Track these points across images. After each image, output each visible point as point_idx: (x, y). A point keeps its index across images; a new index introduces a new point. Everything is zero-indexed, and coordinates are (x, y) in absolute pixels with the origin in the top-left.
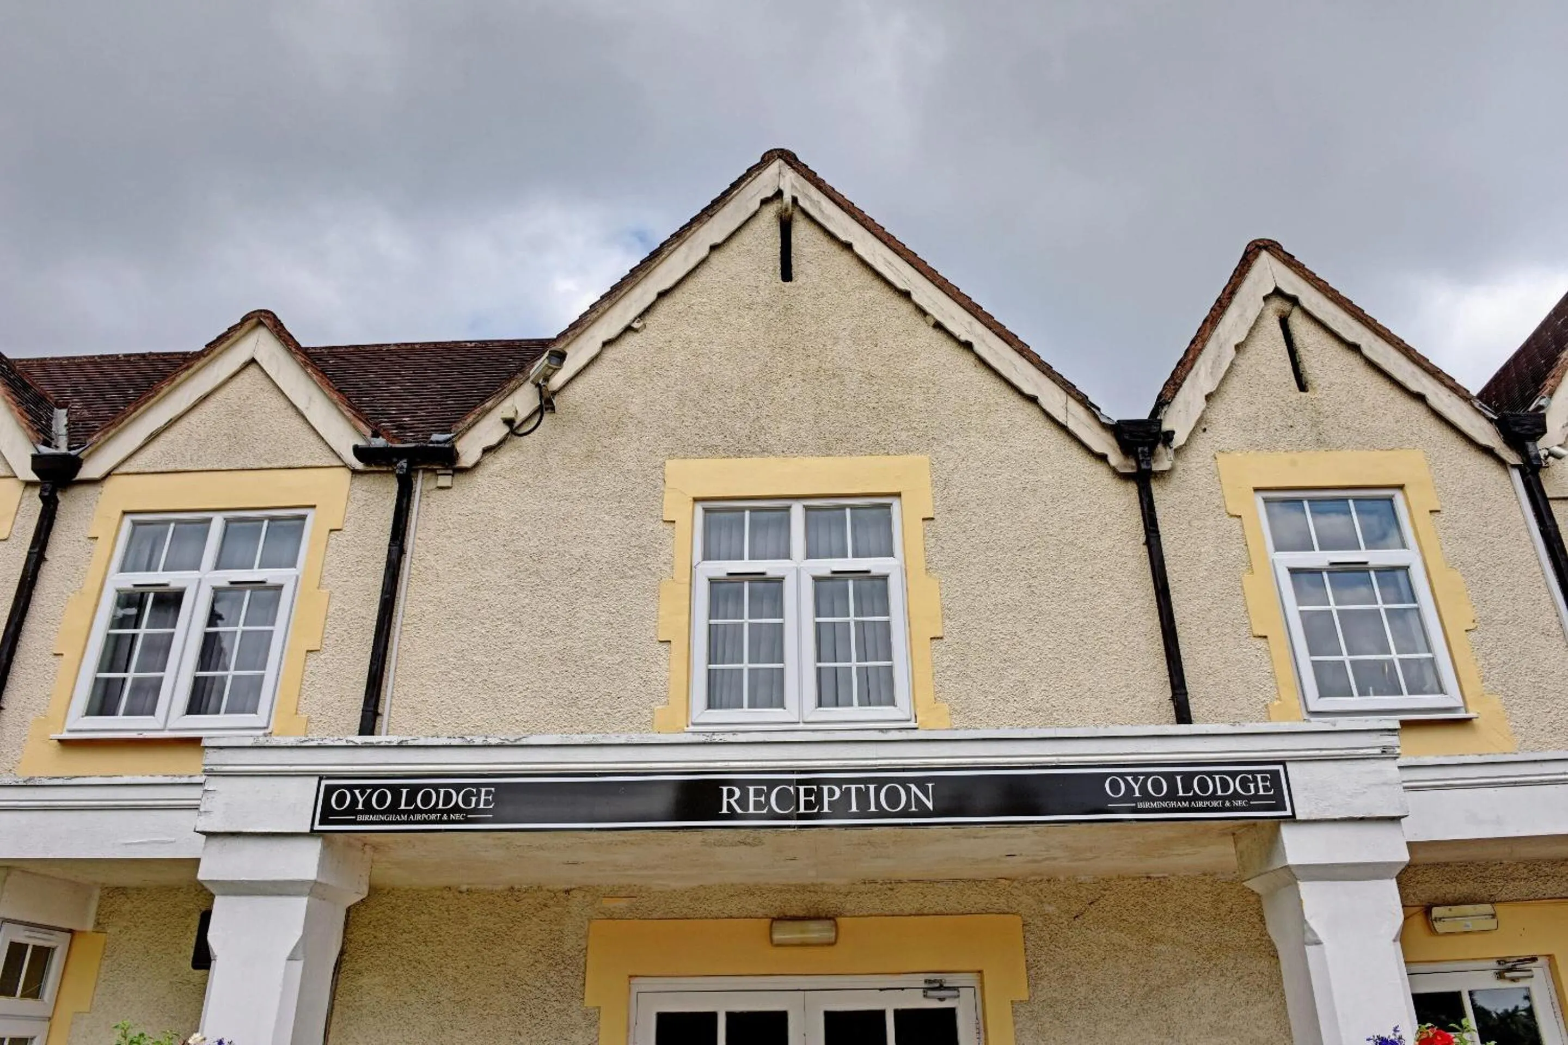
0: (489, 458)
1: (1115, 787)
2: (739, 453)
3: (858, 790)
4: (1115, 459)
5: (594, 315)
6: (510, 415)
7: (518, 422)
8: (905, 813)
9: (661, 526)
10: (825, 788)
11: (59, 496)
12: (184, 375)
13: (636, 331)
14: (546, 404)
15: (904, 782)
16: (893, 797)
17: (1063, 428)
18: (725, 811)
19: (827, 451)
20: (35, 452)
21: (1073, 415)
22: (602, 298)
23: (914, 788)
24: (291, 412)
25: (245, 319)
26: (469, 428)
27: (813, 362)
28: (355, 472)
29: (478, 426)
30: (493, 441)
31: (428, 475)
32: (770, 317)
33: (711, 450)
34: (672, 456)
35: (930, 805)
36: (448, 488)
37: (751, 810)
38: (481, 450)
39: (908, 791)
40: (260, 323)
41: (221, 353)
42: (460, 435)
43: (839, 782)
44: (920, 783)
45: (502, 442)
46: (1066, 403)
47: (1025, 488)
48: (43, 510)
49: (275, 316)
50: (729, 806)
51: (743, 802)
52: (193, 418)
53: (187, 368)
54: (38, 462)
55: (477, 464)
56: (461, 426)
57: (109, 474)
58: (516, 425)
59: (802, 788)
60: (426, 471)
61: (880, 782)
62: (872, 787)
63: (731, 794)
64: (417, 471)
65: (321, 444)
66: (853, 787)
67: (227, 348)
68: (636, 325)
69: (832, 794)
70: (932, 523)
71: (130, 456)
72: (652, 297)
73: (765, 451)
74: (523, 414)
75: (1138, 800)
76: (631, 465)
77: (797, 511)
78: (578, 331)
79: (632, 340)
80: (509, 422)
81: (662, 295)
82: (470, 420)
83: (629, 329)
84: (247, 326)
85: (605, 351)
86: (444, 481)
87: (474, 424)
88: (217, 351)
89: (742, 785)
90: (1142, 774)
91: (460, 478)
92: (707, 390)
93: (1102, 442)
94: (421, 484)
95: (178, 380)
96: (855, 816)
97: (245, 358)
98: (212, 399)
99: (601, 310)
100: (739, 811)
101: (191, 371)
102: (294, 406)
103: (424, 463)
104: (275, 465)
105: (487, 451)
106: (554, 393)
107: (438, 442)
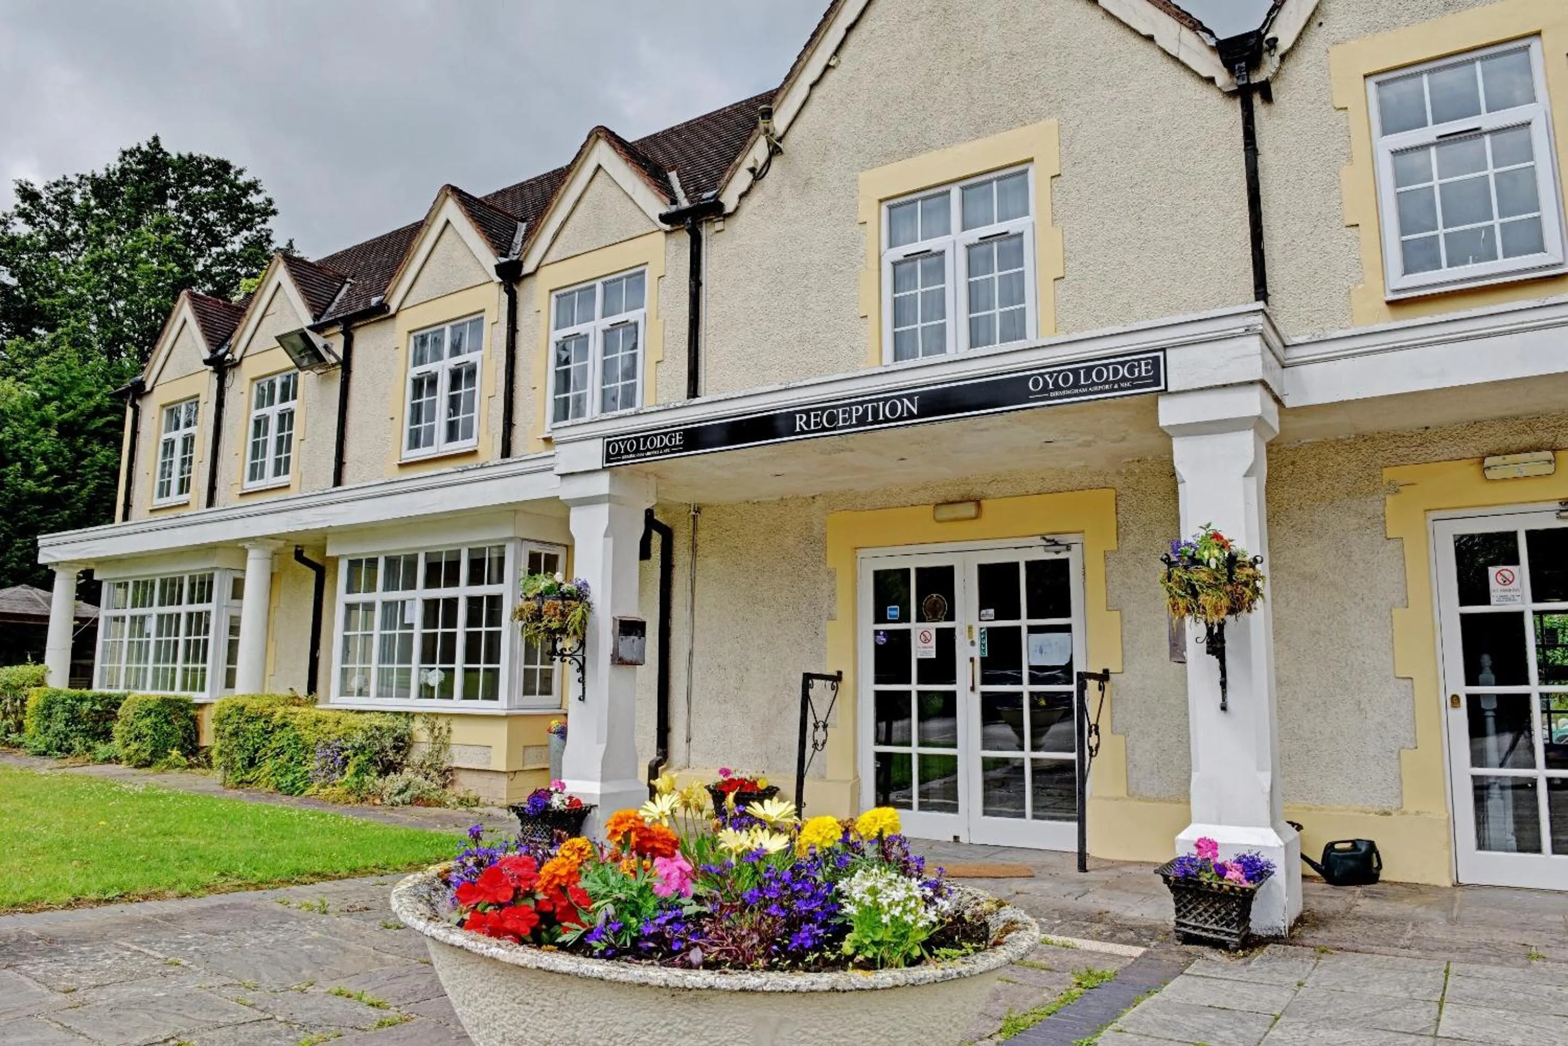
0: (745, 201)
1: (1036, 383)
2: (911, 153)
3: (873, 407)
4: (1222, 78)
5: (801, 64)
6: (751, 165)
7: (759, 168)
8: (900, 418)
9: (857, 228)
10: (854, 408)
11: (515, 287)
12: (563, 188)
13: (833, 67)
14: (775, 151)
15: (899, 398)
16: (893, 409)
17: (1176, 60)
18: (798, 429)
19: (978, 133)
20: (497, 263)
21: (1185, 45)
22: (805, 47)
23: (905, 400)
24: (626, 198)
25: (589, 136)
26: (728, 182)
27: (967, 55)
28: (667, 232)
29: (734, 178)
30: (744, 188)
31: (709, 224)
32: (932, 22)
33: (889, 156)
34: (863, 169)
35: (915, 411)
36: (722, 230)
37: (812, 428)
38: (737, 197)
39: (902, 403)
40: (598, 137)
41: (581, 166)
42: (723, 189)
43: (861, 403)
44: (910, 397)
45: (750, 188)
46: (1179, 34)
47: (1140, 128)
48: (509, 298)
49: (605, 128)
50: (800, 426)
51: (808, 423)
52: (575, 217)
53: (563, 183)
54: (500, 269)
55: (737, 208)
56: (722, 182)
57: (538, 268)
58: (757, 171)
59: (840, 410)
60: (707, 221)
61: (886, 400)
62: (881, 404)
63: (801, 418)
64: (701, 223)
65: (645, 218)
66: (870, 405)
67: (583, 162)
68: (832, 63)
69: (857, 410)
70: (1059, 179)
71: (546, 252)
72: (842, 33)
73: (929, 148)
74: (761, 161)
75: (1051, 390)
76: (836, 183)
77: (955, 192)
78: (791, 81)
79: (832, 76)
80: (752, 170)
81: (850, 29)
82: (727, 177)
83: (828, 67)
84: (591, 141)
85: (813, 91)
86: (719, 226)
87: (731, 178)
88: (578, 165)
89: (807, 412)
90: (1055, 372)
91: (728, 221)
92: (886, 105)
93: (1211, 65)
94: (706, 231)
95: (561, 192)
96: (871, 424)
97: (595, 165)
98: (583, 200)
99: (805, 58)
100: (806, 429)
101: (566, 184)
102: (627, 194)
103: (703, 216)
104: (622, 239)
105: (743, 196)
106: (780, 140)
107: (708, 199)
